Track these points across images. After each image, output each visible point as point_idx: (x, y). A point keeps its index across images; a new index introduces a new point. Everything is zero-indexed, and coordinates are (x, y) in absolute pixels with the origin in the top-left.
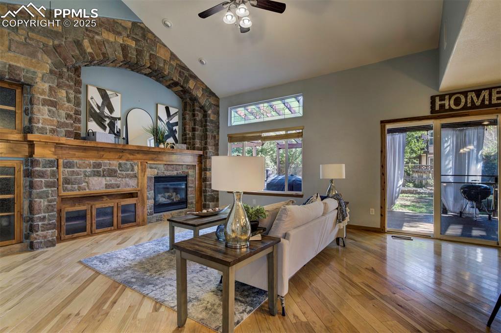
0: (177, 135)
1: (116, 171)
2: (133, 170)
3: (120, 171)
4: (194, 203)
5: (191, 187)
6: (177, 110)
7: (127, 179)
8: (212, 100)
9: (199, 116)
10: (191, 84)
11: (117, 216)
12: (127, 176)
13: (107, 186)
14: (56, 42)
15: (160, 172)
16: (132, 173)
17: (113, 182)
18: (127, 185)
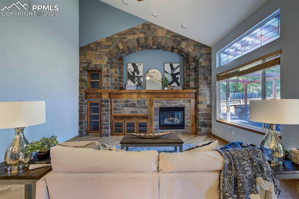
0: (179, 81)
1: (135, 104)
2: (145, 104)
3: (138, 104)
4: (190, 126)
5: (187, 115)
6: (179, 64)
7: (142, 109)
8: (203, 51)
9: (193, 65)
10: (183, 45)
11: (137, 128)
12: (142, 107)
13: (132, 112)
14: (109, 50)
15: (163, 105)
16: (144, 105)
17: (134, 110)
18: (142, 112)
